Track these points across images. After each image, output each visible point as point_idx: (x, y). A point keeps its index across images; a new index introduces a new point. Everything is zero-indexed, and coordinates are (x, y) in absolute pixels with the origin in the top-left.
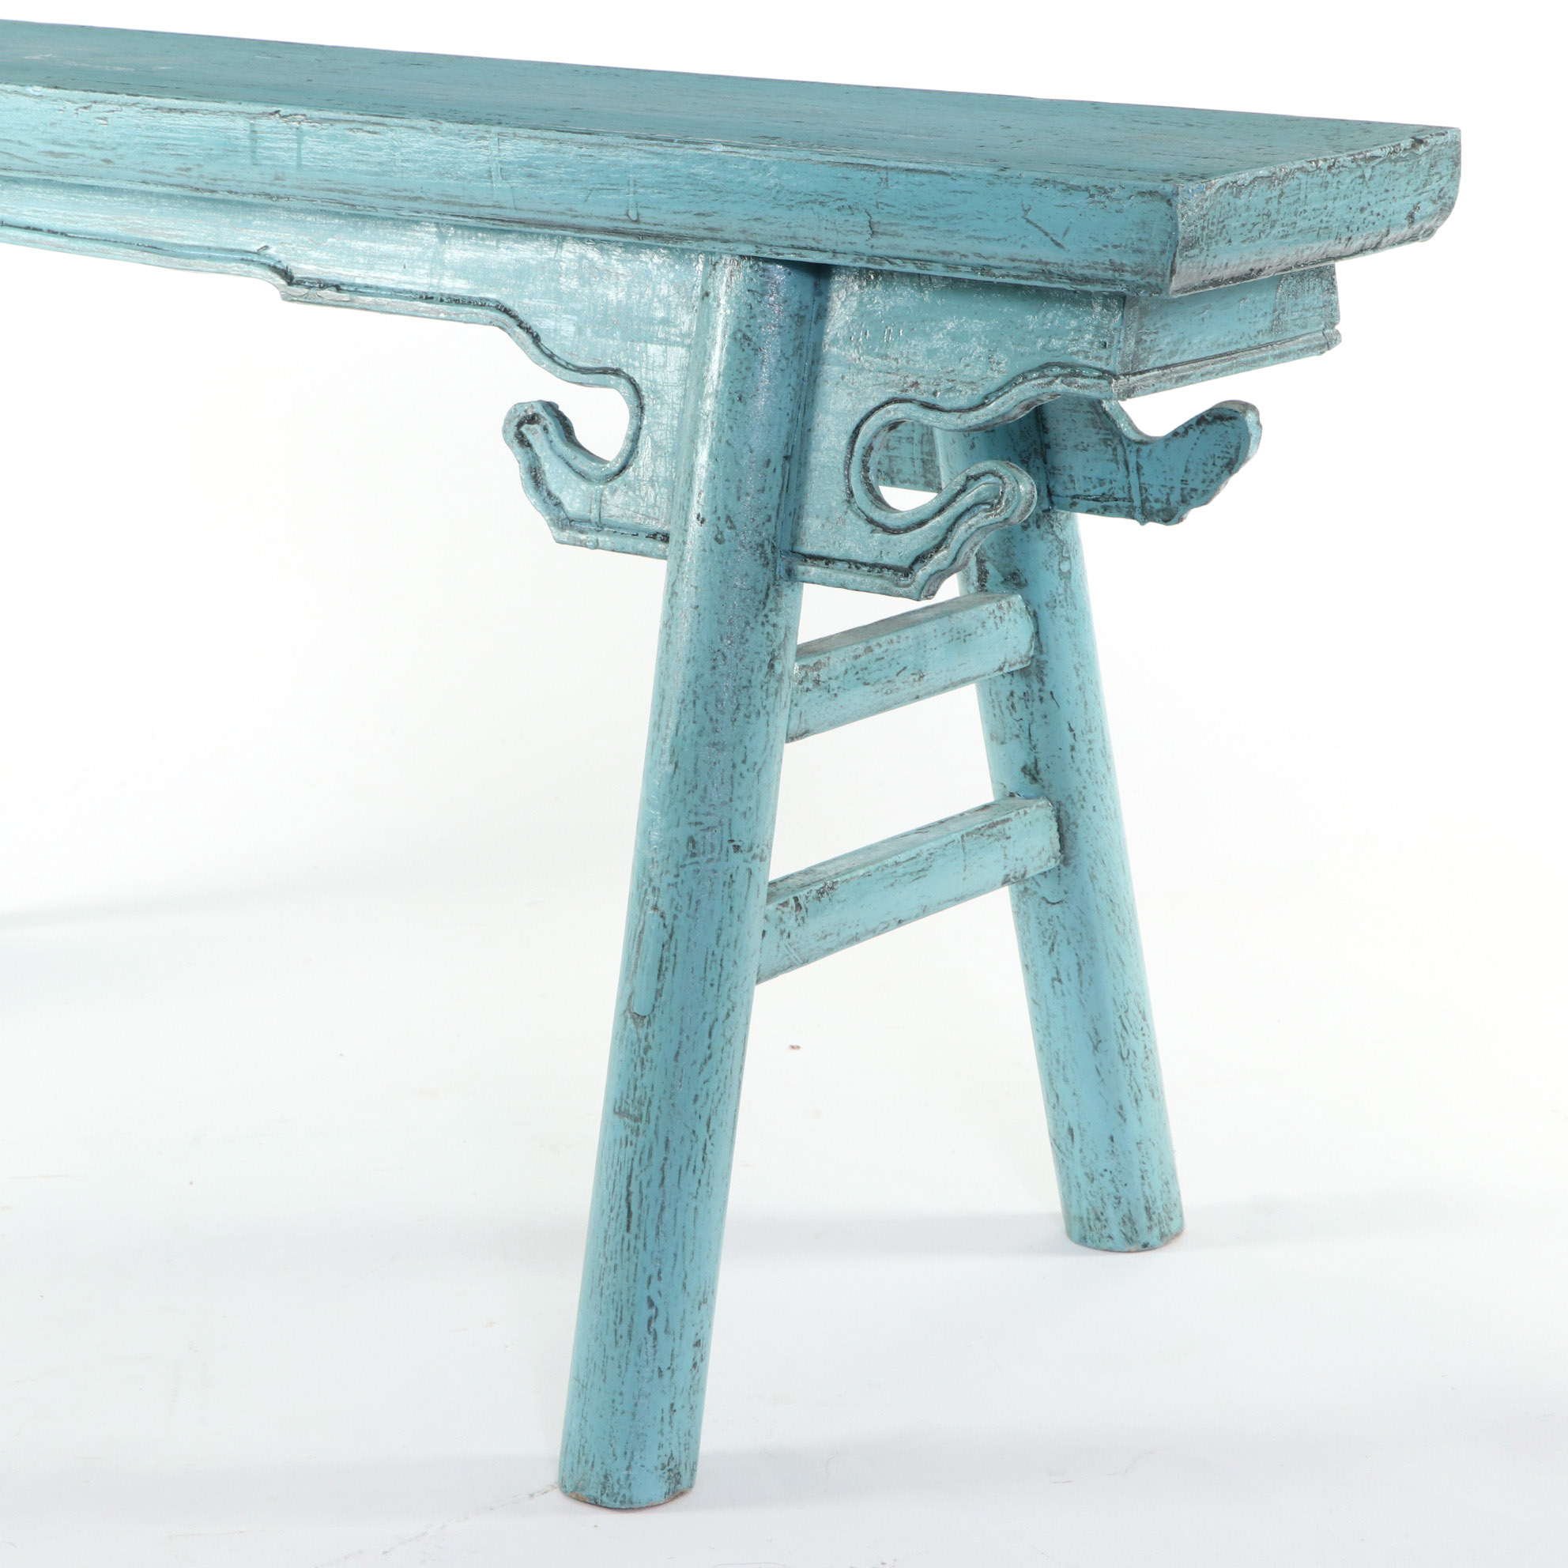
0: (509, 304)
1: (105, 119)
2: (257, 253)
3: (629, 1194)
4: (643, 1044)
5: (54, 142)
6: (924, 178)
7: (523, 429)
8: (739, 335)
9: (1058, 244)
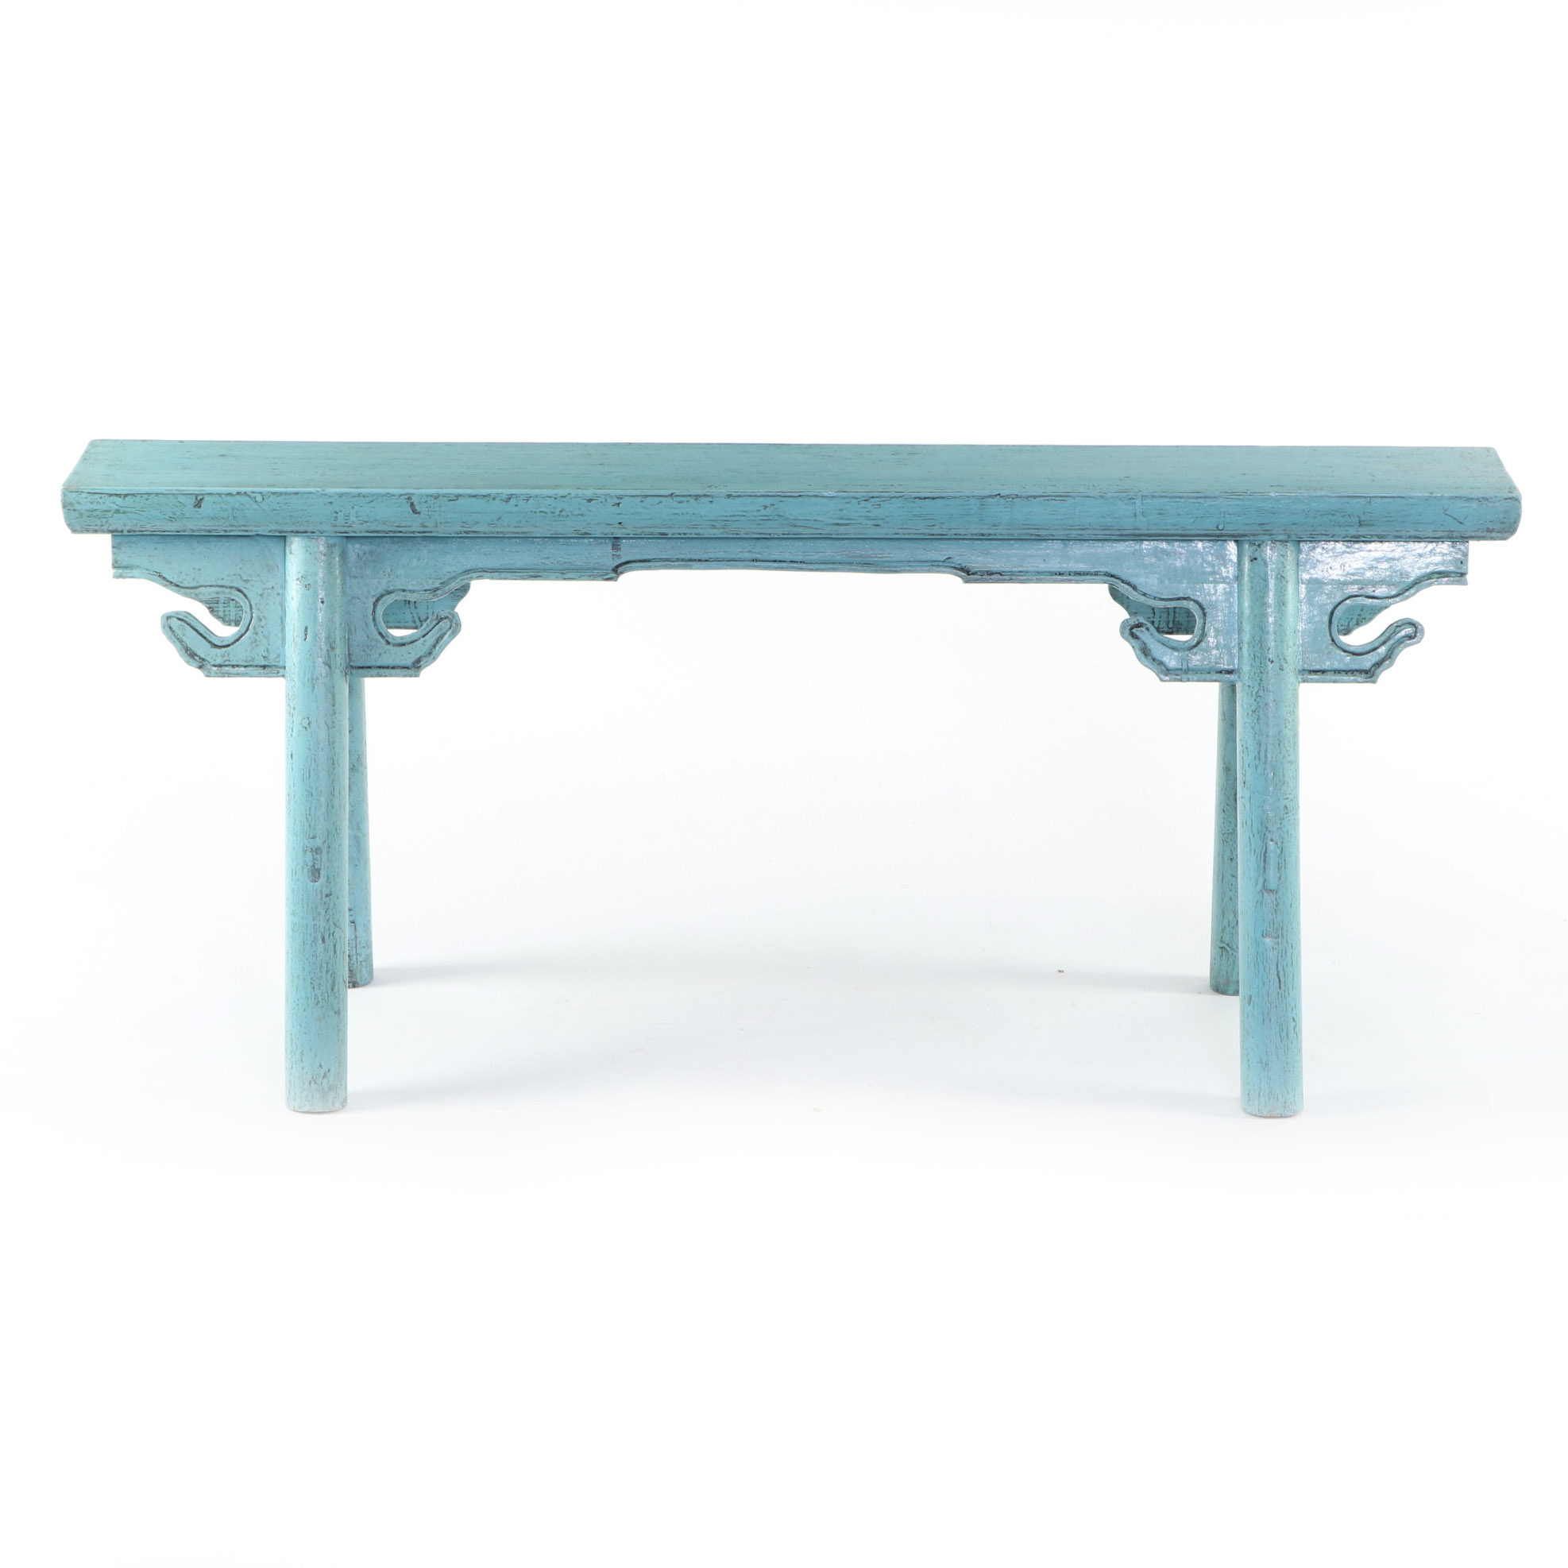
0: (1114, 572)
1: (879, 505)
2: (944, 561)
3: (1278, 972)
4: (1275, 903)
5: (841, 519)
6: (1391, 500)
7: (1134, 631)
8: (1279, 576)
9: (1461, 523)
